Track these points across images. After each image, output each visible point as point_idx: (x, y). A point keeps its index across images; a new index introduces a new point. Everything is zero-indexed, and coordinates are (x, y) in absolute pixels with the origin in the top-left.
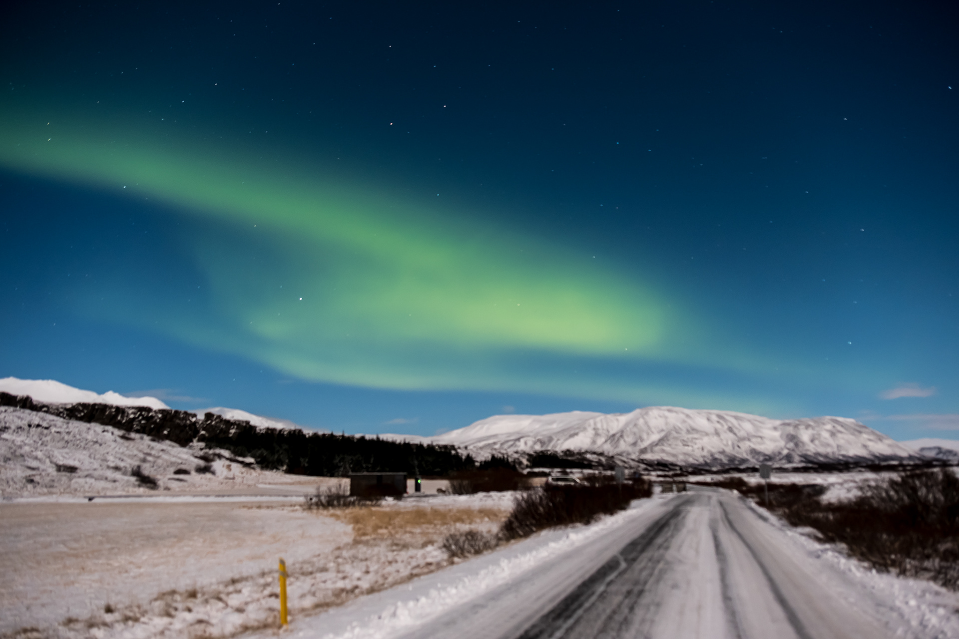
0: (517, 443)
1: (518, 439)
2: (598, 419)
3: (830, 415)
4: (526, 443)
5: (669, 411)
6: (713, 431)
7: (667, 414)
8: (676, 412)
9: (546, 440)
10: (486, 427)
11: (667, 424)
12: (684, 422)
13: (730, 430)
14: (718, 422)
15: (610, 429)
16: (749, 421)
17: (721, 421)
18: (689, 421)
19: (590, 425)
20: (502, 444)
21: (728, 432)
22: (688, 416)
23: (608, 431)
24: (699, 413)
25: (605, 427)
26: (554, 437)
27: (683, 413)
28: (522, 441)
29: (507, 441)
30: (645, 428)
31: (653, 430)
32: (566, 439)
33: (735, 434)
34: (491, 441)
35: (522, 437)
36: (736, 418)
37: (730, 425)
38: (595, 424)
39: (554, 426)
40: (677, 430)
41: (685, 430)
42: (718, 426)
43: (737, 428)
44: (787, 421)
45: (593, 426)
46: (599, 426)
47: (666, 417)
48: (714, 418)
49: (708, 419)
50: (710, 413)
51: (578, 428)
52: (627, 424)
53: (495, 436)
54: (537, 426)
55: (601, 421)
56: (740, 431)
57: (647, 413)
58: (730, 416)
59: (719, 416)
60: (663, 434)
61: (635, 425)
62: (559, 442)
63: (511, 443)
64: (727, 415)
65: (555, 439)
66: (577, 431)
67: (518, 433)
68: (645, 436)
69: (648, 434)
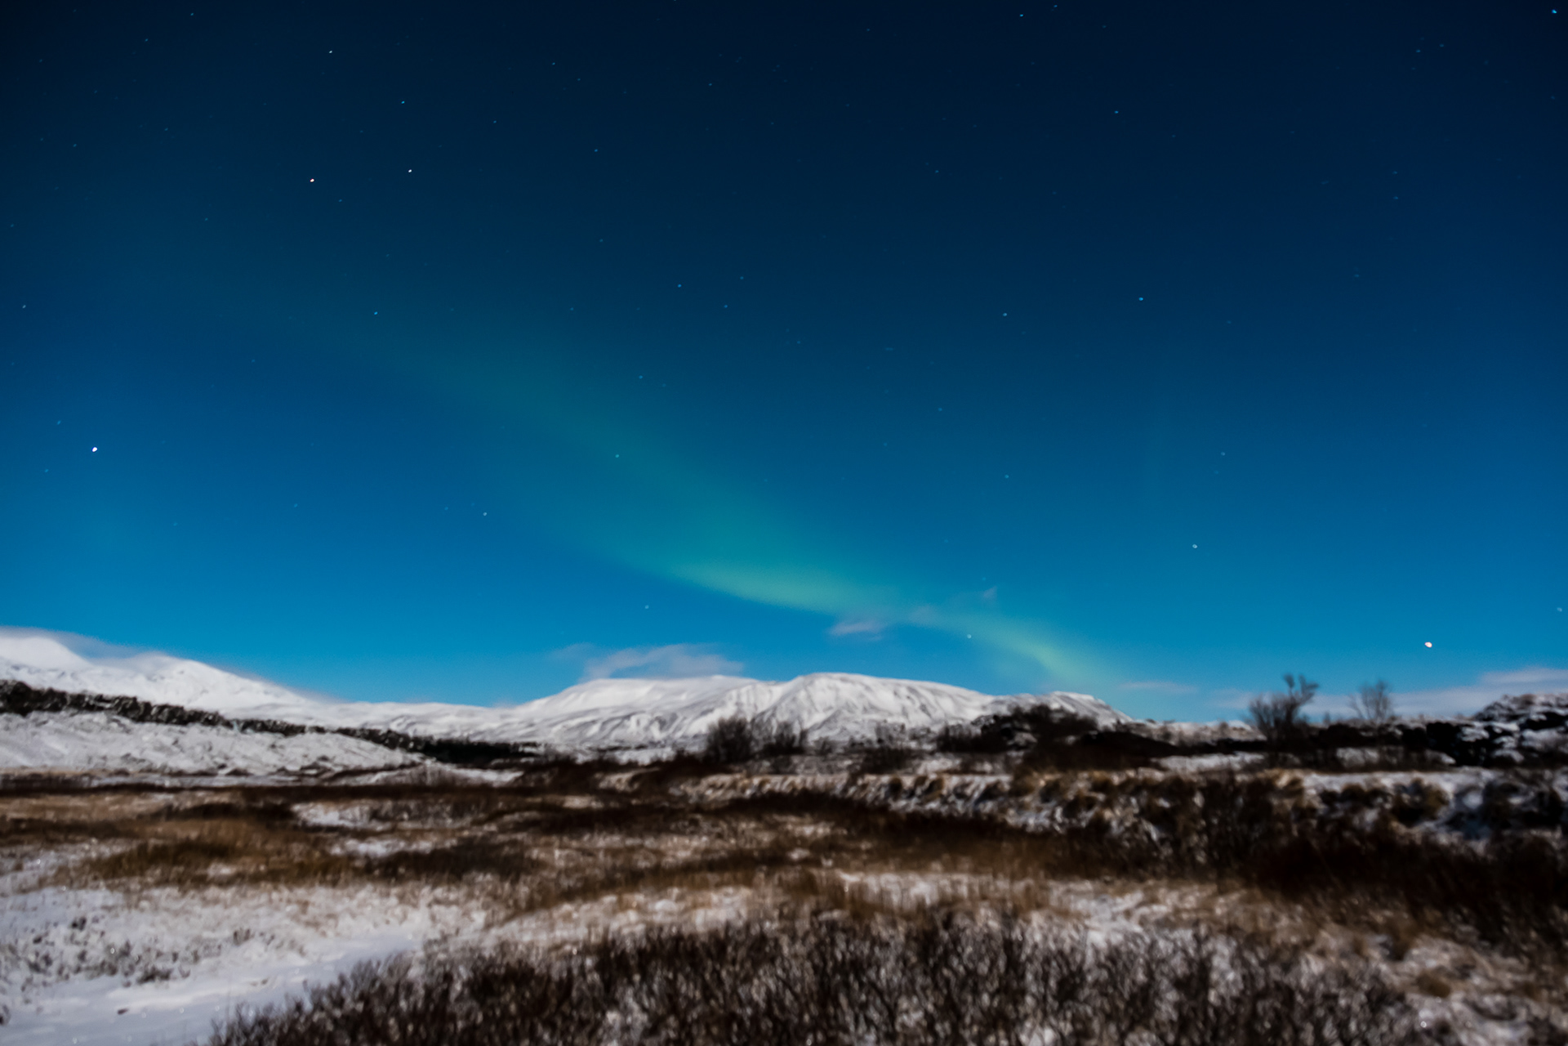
0: (626, 722)
1: (628, 717)
2: (743, 690)
3: (1060, 690)
4: (638, 723)
5: (843, 680)
6: (899, 709)
7: (839, 684)
8: (853, 682)
9: (668, 718)
10: (583, 696)
11: (837, 698)
12: (861, 696)
13: (923, 708)
14: (908, 698)
15: (759, 705)
16: (951, 696)
17: (913, 696)
18: (869, 695)
19: (731, 699)
20: (604, 723)
21: (920, 712)
22: (868, 688)
23: (756, 707)
24: (884, 684)
25: (752, 700)
26: (679, 714)
27: (862, 684)
28: (634, 719)
29: (612, 719)
30: (806, 704)
31: (818, 707)
32: (697, 718)
33: (929, 715)
34: (588, 719)
35: (634, 714)
36: (934, 692)
37: (923, 701)
38: (739, 696)
39: (683, 697)
40: (850, 707)
41: (861, 708)
42: (908, 703)
43: (932, 707)
44: (1001, 698)
45: (735, 700)
46: (744, 700)
47: (837, 690)
48: (904, 691)
49: (896, 693)
50: (899, 685)
51: (715, 702)
52: (783, 698)
53: (595, 710)
54: (658, 697)
55: (748, 692)
56: (935, 710)
57: (811, 683)
58: (924, 687)
59: (912, 690)
60: (830, 713)
61: (794, 700)
62: (686, 722)
63: (616, 722)
64: (922, 687)
65: (680, 717)
66: (711, 707)
67: (628, 706)
68: (805, 716)
69: (810, 713)
